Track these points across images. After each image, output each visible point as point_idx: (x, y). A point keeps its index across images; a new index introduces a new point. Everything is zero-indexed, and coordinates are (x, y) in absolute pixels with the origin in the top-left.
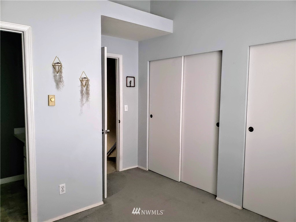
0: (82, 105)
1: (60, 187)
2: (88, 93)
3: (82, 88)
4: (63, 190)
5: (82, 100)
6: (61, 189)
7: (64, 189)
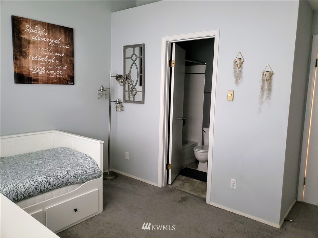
0: (262, 103)
1: (231, 181)
2: (270, 89)
3: (263, 83)
4: (233, 185)
5: (262, 97)
6: (232, 183)
7: (235, 184)
